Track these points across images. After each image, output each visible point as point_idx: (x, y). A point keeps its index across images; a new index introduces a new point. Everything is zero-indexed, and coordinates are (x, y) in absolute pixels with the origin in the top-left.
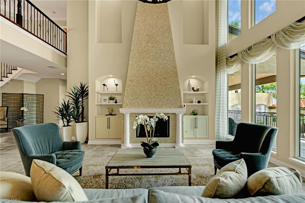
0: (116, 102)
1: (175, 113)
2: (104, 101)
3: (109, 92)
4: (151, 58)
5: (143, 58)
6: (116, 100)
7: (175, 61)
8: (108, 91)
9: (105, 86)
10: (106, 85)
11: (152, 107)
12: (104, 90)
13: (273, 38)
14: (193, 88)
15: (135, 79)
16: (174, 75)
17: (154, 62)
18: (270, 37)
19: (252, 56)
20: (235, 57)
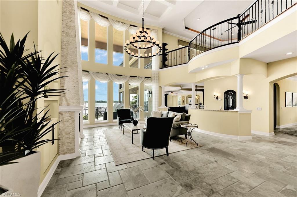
20: (87, 72)
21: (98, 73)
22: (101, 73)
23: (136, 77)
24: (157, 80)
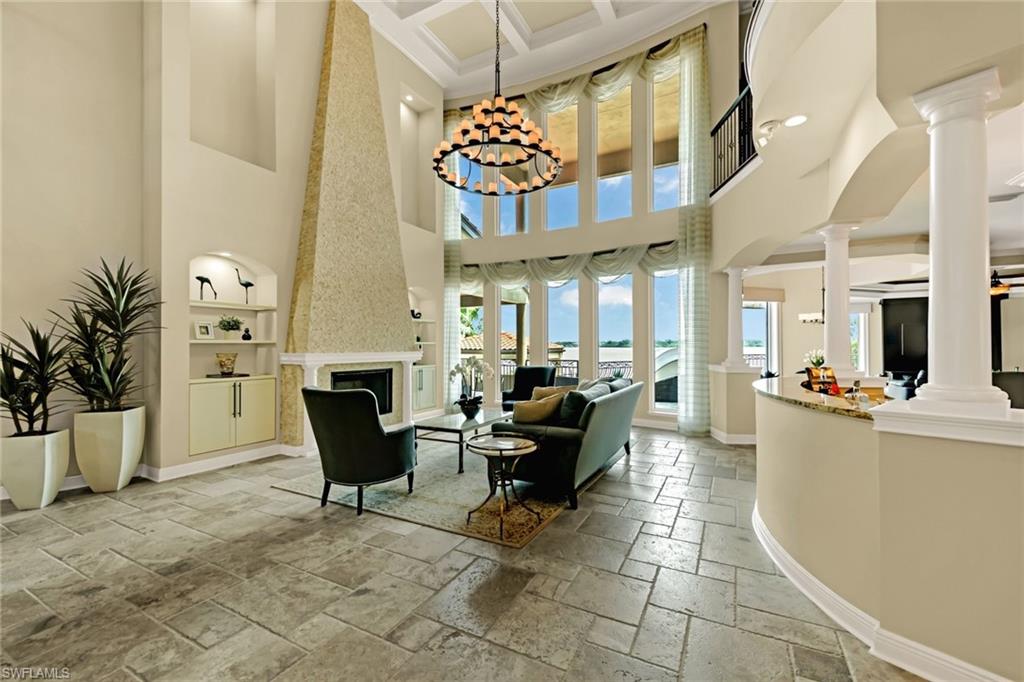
0: (247, 337)
1: (400, 362)
2: (202, 333)
3: (221, 304)
4: (360, 238)
5: (345, 235)
6: (247, 331)
7: (401, 255)
8: (218, 300)
9: (206, 284)
10: (208, 281)
11: (369, 350)
12: (202, 298)
13: (528, 264)
14: (413, 312)
15: (331, 282)
16: (402, 285)
17: (366, 249)
18: (524, 262)
19: (502, 278)
20: (474, 268)
21: (501, 264)
22: (506, 263)
23: (612, 251)
24: (697, 247)
